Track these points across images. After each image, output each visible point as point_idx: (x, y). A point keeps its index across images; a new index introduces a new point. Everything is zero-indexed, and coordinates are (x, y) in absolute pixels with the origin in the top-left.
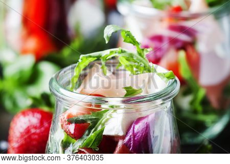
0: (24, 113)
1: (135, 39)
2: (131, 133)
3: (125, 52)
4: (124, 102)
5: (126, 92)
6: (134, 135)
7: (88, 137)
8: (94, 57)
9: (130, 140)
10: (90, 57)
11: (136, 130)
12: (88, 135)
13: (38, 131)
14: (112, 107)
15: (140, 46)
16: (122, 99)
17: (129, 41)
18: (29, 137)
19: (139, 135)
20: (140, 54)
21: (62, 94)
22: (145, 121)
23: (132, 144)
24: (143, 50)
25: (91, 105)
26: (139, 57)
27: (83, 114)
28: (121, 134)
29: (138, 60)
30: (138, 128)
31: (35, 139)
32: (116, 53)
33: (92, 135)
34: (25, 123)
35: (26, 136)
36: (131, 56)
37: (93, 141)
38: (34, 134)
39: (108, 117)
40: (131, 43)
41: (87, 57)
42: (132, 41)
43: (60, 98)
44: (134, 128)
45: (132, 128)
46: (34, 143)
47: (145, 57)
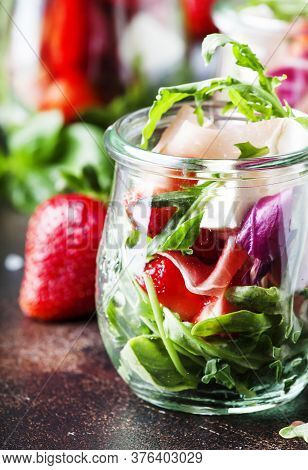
0: (53, 202)
1: (256, 59)
2: (249, 224)
3: (237, 82)
4: (238, 167)
5: (240, 152)
6: (256, 227)
7: (174, 231)
8: (183, 92)
9: (248, 235)
10: (177, 91)
11: (258, 219)
12: (173, 228)
13: (78, 231)
14: (217, 176)
15: (264, 72)
16: (236, 162)
17: (245, 63)
18: (63, 242)
19: (264, 227)
20: (265, 87)
21: (129, 155)
22: (274, 203)
23: (252, 243)
24: (270, 79)
25: (180, 174)
26: (264, 92)
27: (166, 191)
28: (233, 225)
29: (261, 96)
30: (263, 214)
31: (72, 246)
32: (222, 84)
33: (181, 226)
34: (55, 218)
35: (57, 241)
36: (249, 89)
37: (183, 237)
38: (71, 236)
39: (210, 194)
40: (248, 66)
41: (170, 91)
42: (250, 64)
43: (124, 161)
44: (255, 215)
45: (252, 216)
46: (72, 251)
47: (273, 91)
